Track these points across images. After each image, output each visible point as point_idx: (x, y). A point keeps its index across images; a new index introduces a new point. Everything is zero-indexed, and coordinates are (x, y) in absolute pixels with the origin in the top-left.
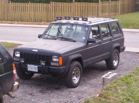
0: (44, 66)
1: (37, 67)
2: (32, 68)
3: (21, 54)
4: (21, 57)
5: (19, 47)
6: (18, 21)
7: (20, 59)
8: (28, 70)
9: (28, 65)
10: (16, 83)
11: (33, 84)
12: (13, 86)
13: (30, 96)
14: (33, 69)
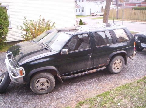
2: (144, 45)
3: (138, 37)
4: (138, 39)
5: (138, 34)
6: (136, 20)
8: (142, 46)
9: (142, 44)
10: (135, 52)
11: (143, 54)
12: (133, 54)
13: (141, 60)
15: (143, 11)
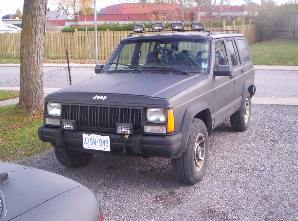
0: (127, 137)
1: (107, 138)
2: (95, 143)
7: (61, 122)
14: (98, 144)
15: (106, 33)
